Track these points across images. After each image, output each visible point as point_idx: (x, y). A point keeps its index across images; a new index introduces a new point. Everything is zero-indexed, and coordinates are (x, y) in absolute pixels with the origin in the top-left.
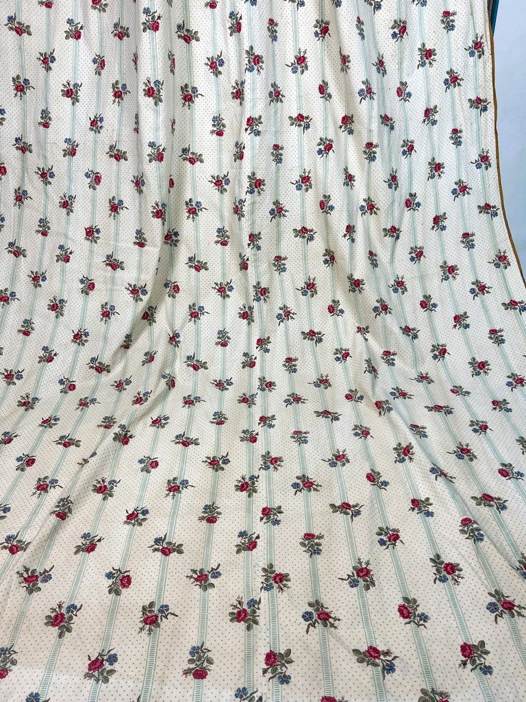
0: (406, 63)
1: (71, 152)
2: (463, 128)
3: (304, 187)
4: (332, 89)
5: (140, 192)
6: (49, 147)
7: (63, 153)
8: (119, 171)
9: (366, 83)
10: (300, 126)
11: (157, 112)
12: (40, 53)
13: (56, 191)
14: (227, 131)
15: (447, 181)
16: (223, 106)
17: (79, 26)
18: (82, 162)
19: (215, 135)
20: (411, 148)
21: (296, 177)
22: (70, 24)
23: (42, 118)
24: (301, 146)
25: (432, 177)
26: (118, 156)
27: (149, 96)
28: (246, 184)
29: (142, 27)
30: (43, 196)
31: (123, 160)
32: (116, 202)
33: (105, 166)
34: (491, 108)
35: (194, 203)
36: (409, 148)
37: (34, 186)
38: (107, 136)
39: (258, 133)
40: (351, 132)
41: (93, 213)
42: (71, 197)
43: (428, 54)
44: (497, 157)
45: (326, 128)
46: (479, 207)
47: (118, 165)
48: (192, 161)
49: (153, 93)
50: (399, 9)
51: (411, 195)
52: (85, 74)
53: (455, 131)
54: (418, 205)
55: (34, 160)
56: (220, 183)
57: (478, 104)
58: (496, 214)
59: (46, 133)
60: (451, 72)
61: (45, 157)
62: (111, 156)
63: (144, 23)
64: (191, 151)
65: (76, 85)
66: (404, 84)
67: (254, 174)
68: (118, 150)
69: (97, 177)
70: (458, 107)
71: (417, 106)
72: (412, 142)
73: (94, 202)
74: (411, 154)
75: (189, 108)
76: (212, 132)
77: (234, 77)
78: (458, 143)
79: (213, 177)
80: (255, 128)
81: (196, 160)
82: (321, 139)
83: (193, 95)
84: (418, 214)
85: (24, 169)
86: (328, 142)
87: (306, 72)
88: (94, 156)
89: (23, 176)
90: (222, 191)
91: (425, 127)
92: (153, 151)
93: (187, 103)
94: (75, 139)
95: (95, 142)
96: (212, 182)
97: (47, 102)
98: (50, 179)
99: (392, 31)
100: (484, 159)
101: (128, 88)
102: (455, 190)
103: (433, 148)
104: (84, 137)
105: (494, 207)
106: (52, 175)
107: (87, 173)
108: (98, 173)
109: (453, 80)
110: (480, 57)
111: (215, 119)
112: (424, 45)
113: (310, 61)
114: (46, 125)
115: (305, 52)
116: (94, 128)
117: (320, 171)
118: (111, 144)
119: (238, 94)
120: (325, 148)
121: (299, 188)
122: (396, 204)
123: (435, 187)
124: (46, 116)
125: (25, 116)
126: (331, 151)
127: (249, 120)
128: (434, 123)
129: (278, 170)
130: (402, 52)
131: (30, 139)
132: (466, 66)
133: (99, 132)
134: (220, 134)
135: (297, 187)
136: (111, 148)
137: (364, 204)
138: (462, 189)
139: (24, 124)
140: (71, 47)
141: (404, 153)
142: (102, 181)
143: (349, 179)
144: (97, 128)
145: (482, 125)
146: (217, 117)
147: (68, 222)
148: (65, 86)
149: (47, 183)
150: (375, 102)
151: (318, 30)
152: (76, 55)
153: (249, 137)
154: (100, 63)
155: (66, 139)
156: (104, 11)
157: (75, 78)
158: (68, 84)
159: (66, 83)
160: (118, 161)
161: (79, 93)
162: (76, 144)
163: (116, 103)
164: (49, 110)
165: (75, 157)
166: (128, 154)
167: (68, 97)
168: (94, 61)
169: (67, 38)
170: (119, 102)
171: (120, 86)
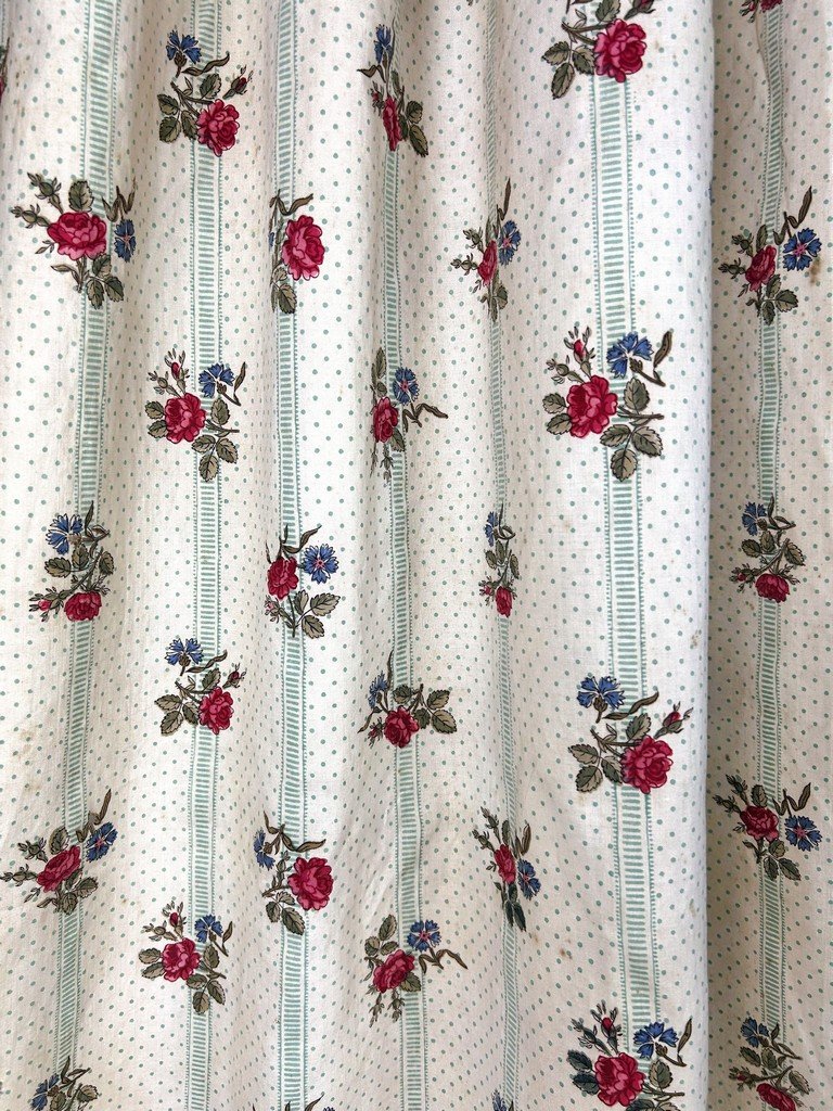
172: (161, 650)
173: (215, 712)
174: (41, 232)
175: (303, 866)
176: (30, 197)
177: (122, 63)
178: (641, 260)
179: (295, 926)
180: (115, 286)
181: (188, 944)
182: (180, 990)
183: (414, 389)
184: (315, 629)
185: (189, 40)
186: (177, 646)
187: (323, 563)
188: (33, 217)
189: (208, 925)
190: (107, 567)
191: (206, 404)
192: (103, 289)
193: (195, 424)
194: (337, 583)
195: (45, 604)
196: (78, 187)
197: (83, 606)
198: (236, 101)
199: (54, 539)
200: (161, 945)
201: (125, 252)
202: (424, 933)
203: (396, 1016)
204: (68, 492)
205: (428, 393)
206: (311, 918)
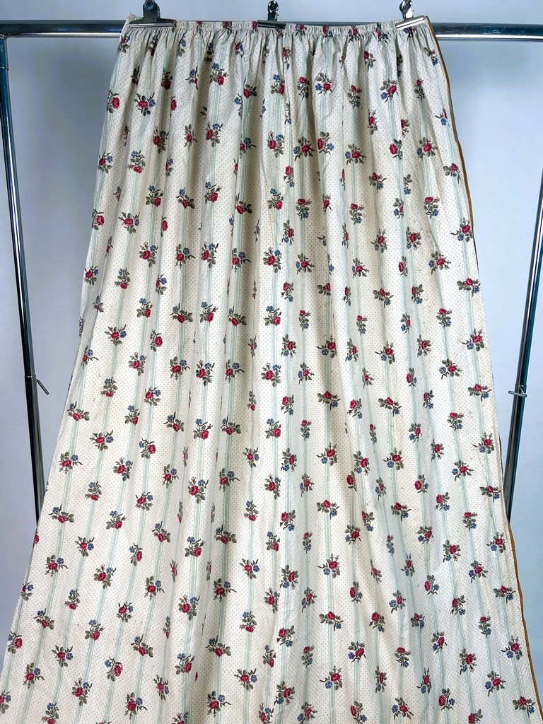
0: (432, 560)
1: (94, 635)
2: (491, 616)
3: (334, 685)
4: (363, 589)
5: (163, 697)
6: (72, 628)
7: (85, 634)
8: (141, 666)
9: (398, 594)
10: (330, 623)
11: (190, 626)
13: (71, 675)
14: (257, 628)
15: (479, 675)
16: (255, 606)
17: (122, 517)
18: (103, 649)
19: (244, 630)
20: (442, 641)
21: (326, 674)
22: (113, 516)
23: (70, 598)
24: (331, 643)
25: (464, 669)
26: (144, 650)
27: (184, 612)
28: (275, 693)
29: (185, 552)
30: (56, 678)
31: (148, 655)
32: (135, 699)
33: (128, 657)
34: (516, 596)
35: (217, 697)
36: (440, 642)
37: (48, 665)
38: (134, 627)
39: (290, 644)
40: (381, 629)
41: (108, 707)
42: (86, 685)
43: (452, 550)
44: (528, 645)
45: (357, 632)
46: (514, 701)
47: (141, 659)
48: (219, 653)
49: (188, 609)
50: (424, 518)
51: (444, 691)
52: (121, 561)
53: (483, 620)
54: (452, 702)
55: (53, 638)
56: (246, 678)
57: (503, 592)
58: (532, 710)
59: (71, 614)
60: (475, 564)
61: (66, 638)
62: (136, 648)
63: (186, 549)
64: (219, 642)
65: (110, 570)
66: (431, 578)
67: (283, 683)
68: (144, 644)
69: (117, 667)
70: (485, 596)
71: (444, 598)
72: (442, 634)
73: (110, 695)
74: (441, 648)
75: (220, 601)
76: (242, 627)
77: (269, 585)
78: (487, 632)
79: (240, 672)
80: (287, 639)
81: (223, 652)
82: (353, 644)
83: (225, 589)
84: (453, 713)
85: (41, 643)
86: (359, 647)
87: (337, 577)
88: (118, 644)
89: (39, 652)
90: (248, 687)
91: (454, 617)
92: (181, 663)
93: (219, 596)
94: (101, 622)
95: (121, 630)
96: (238, 676)
97: (78, 584)
98: (67, 661)
99: (418, 536)
100: (514, 647)
101: (163, 586)
102: (488, 683)
103: (463, 639)
104: (109, 621)
105: (530, 701)
106: (70, 657)
107: (108, 661)
108: (120, 663)
109: (477, 571)
110: (501, 551)
111: (245, 615)
112: (448, 542)
113: (342, 567)
114: (73, 606)
115: (337, 558)
116: (122, 616)
117: (352, 676)
118: (137, 635)
119: (272, 600)
120: (357, 653)
121: (328, 686)
122: (430, 707)
123: (468, 680)
124: (74, 597)
125: (52, 592)
126: (363, 656)
127: (281, 631)
128: (462, 612)
129: (308, 671)
130: (428, 552)
131: (53, 614)
132: (489, 559)
133: (127, 621)
134: (250, 629)
135: (326, 684)
136: (138, 639)
137: (397, 704)
138: (495, 683)
139: (50, 599)
140: (111, 536)
141: (435, 648)
142: (123, 672)
143: (381, 677)
144: (125, 616)
145: (510, 612)
146: (248, 614)
147: (79, 714)
148: (99, 570)
149: (63, 664)
150: (406, 608)
151: (349, 534)
152: (114, 543)
153: (281, 647)
154: (137, 555)
155: (91, 621)
156: (148, 509)
157: (109, 563)
158: (102, 568)
159: (100, 568)
160: (143, 655)
161: (112, 577)
162: (100, 627)
163: (148, 597)
164: (78, 592)
165: (97, 641)
166: (153, 651)
167: (100, 580)
168: (132, 550)
169: (108, 528)
170: (151, 596)
171: (154, 582)
172: (139, 300)
173: (147, 313)
174: (123, 221)
175: (157, 338)
176: (122, 216)
177: (138, 194)
178: (214, 231)
179: (155, 350)
180: (134, 231)
181: (138, 361)
182: (136, 371)
183: (188, 252)
184: (162, 293)
185: (153, 187)
186: (142, 299)
187: (164, 281)
188: (122, 219)
189: (143, 358)
190: (129, 280)
191: (151, 253)
192: (132, 231)
193: (149, 257)
194: (166, 285)
195: (117, 284)
196: (129, 214)
197: (124, 286)
198: (161, 197)
199: (120, 273)
200: (133, 361)
201: (137, 225)
202: (183, 362)
203: (177, 379)
204: (123, 265)
205: (192, 253)
206: (158, 348)
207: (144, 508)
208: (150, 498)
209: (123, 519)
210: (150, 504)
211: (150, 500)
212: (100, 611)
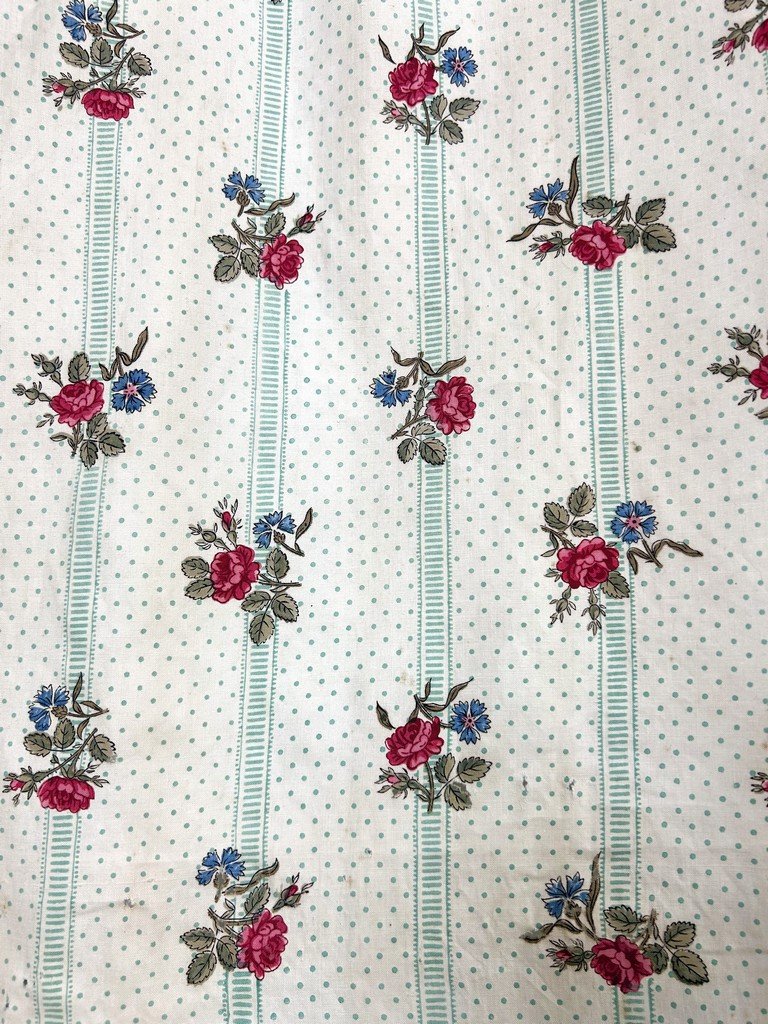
1: (248, 942)
6: (85, 933)
7: (184, 955)
12: (40, 360)
17: (292, 215)
22: (243, 201)
23: (37, 742)
52: (335, 465)
59: (62, 846)
62: (567, 957)
65: (273, 526)
68: (623, 916)
94: (274, 852)
95: (434, 864)
97: (77, 637)
114: (68, 794)
116: (420, 774)
118: (553, 869)
124: (68, 734)
133: (460, 799)
136: (565, 897)
140: (245, 323)
144: (440, 771)
148: (208, 537)
152: (273, 367)
155: (210, 860)
156: (454, 133)
157: (266, 487)
158: (227, 520)
159: (211, 521)
160: (626, 987)
161: (297, 566)
162: (278, 883)
163: (578, 618)
164: (94, 691)
165: (272, 977)
166: (704, 944)
167: (222, 595)
168: (388, 390)
169: (223, 272)
170: (594, 610)
171: (600, 517)
207: (427, 132)
208: (461, 65)
209: (306, 223)
210: (465, 106)
211: (458, 78)
212: (256, 784)
